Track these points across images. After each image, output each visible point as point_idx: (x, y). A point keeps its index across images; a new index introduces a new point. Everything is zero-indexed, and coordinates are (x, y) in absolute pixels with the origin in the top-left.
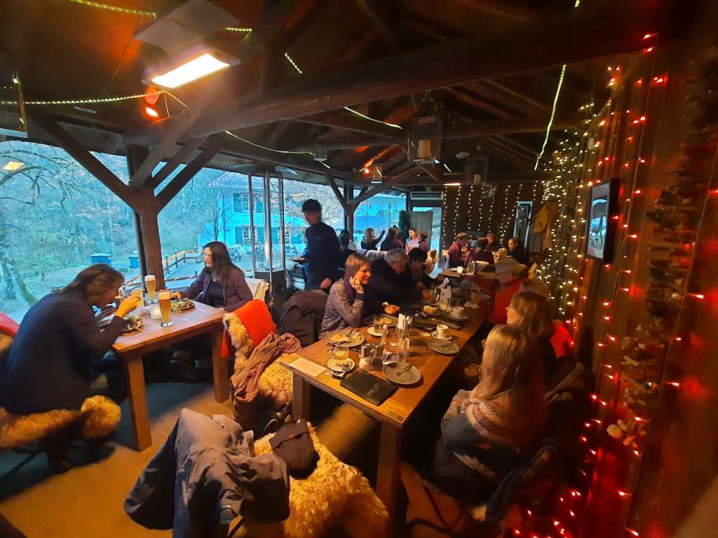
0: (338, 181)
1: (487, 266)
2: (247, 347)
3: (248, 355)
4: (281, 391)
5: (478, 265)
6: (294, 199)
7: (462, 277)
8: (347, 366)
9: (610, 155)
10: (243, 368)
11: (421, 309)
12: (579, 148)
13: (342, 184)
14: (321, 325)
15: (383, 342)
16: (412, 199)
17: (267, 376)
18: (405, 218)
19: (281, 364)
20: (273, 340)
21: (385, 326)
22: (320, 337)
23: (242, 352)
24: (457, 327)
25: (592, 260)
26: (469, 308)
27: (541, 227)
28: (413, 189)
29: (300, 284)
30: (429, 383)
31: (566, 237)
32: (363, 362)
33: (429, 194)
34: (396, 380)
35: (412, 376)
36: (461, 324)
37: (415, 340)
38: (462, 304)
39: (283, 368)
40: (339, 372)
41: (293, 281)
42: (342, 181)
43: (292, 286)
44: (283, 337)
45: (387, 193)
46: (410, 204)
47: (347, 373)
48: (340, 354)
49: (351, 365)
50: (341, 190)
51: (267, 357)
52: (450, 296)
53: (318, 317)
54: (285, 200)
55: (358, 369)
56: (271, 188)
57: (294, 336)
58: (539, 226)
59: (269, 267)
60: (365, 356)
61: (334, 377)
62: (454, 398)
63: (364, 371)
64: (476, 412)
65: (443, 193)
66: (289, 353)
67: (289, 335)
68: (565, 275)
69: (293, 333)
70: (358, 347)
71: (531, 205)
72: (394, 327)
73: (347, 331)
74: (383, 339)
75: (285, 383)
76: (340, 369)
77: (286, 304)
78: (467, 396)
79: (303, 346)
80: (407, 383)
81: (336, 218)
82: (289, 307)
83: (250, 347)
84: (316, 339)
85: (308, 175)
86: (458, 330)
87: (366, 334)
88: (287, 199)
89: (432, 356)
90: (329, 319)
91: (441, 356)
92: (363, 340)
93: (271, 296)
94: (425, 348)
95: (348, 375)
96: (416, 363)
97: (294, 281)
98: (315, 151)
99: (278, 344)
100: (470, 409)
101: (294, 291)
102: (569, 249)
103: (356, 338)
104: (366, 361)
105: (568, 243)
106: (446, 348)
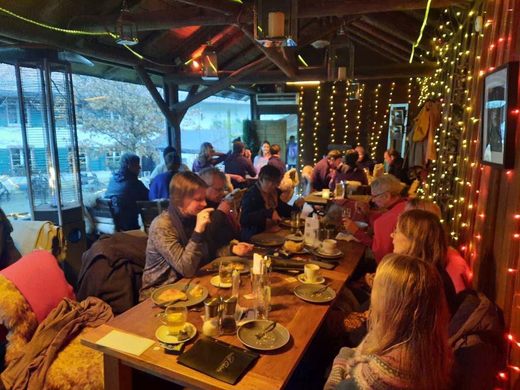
0: (154, 78)
1: (359, 188)
2: (25, 324)
3: (28, 337)
4: (85, 384)
5: (348, 187)
6: (92, 105)
7: (330, 203)
8: (186, 334)
9: (504, 34)
10: (21, 358)
11: (280, 246)
12: (464, 31)
13: (162, 83)
14: (141, 281)
15: (235, 295)
16: (259, 103)
17: (61, 365)
18: (251, 128)
19: (84, 343)
20: (69, 309)
21: (235, 273)
22: (141, 299)
23: (19, 332)
24: (330, 266)
25: (488, 167)
26: (342, 240)
27: (422, 133)
28: (259, 90)
29: (106, 226)
30: (301, 344)
31: (454, 143)
32: (208, 326)
33: (280, 96)
34: (257, 345)
35: (278, 337)
36: (334, 262)
37: (278, 288)
38: (333, 236)
39: (86, 349)
40: (174, 345)
41: (95, 222)
42: (161, 77)
43: (94, 230)
44: (84, 304)
45: (224, 96)
46: (257, 110)
47: (186, 344)
48: (174, 317)
49: (192, 331)
50: (161, 91)
51: (59, 336)
52: (317, 226)
53: (137, 269)
54: (76, 107)
55: (201, 337)
56: (54, 91)
57: (100, 301)
58: (419, 132)
59: (57, 204)
60: (211, 316)
61: (168, 352)
62: (335, 361)
63: (209, 337)
64: (367, 373)
65: (297, 95)
66: (96, 327)
67: (93, 300)
68: (455, 190)
69: (100, 297)
70: (201, 305)
71: (407, 109)
72: (249, 273)
73: (183, 283)
74: (234, 290)
75: (91, 372)
76: (175, 340)
77: (86, 254)
78: (352, 355)
79: (116, 313)
80: (272, 348)
81: (155, 133)
82: (92, 259)
83: (30, 324)
84: (136, 302)
85: (109, 68)
86: (332, 269)
87: (209, 286)
88: (80, 106)
89: (302, 307)
90: (153, 270)
91: (314, 307)
92: (205, 296)
93: (61, 245)
94: (291, 297)
95: (188, 348)
96: (281, 319)
97: (98, 222)
98: (118, 30)
99: (77, 315)
100: (358, 372)
101: (98, 237)
102: (458, 157)
103: (196, 292)
104: (213, 323)
105: (456, 150)
106: (319, 295)
